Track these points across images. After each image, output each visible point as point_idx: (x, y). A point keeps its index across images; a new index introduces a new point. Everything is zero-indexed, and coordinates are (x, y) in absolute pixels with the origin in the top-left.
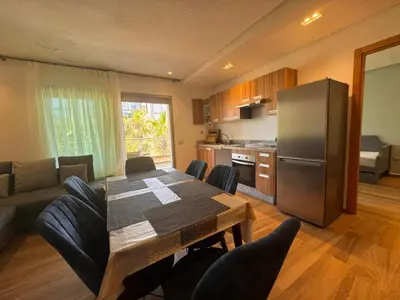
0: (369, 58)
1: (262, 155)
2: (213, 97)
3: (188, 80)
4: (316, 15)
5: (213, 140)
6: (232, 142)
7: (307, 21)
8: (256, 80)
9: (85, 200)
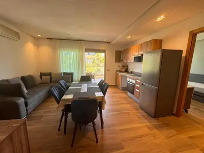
0: (198, 35)
1: (137, 80)
2: (124, 50)
3: (113, 42)
4: (162, 17)
5: (123, 70)
6: (132, 73)
7: (159, 19)
8: (141, 44)
9: (64, 88)
